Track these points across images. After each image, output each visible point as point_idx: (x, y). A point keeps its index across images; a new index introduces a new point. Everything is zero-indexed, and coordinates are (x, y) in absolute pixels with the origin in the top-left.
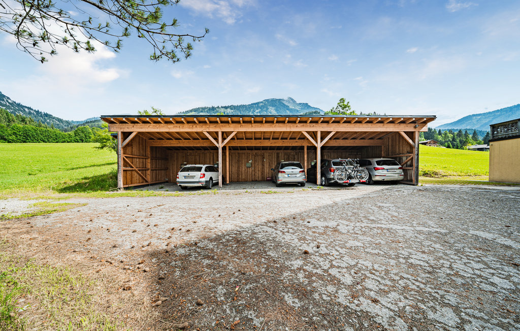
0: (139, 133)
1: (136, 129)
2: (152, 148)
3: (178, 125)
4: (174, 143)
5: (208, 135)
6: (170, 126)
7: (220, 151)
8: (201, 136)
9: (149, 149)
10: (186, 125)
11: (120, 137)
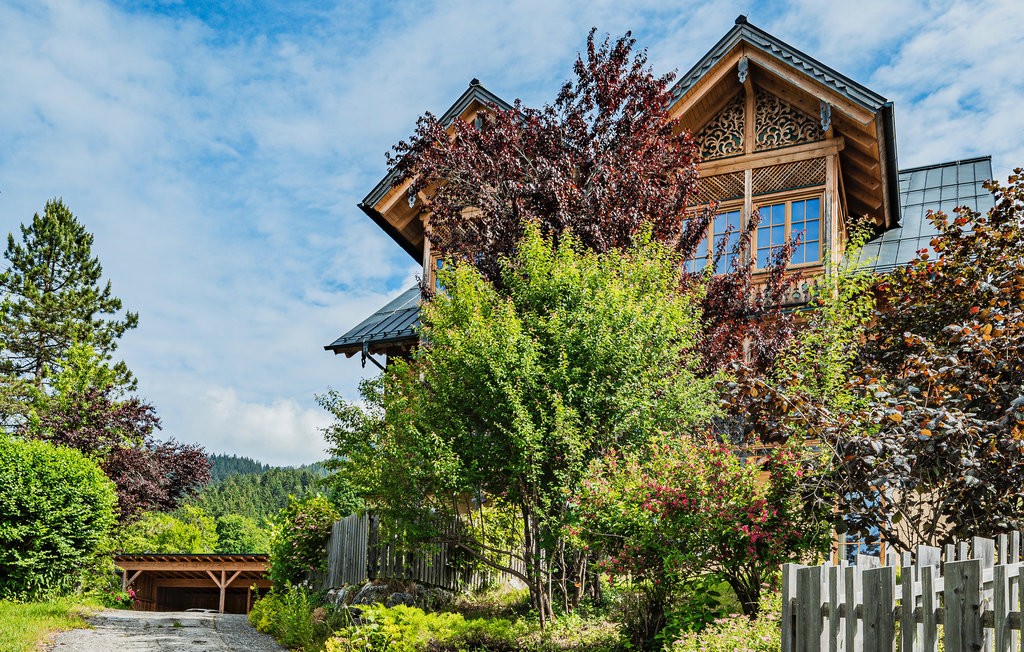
0: (144, 572)
1: (141, 568)
2: (160, 589)
3: (182, 563)
4: (186, 583)
5: (211, 575)
6: (175, 564)
7: (222, 593)
8: (203, 575)
9: (155, 591)
10: (190, 564)
11: (125, 576)
